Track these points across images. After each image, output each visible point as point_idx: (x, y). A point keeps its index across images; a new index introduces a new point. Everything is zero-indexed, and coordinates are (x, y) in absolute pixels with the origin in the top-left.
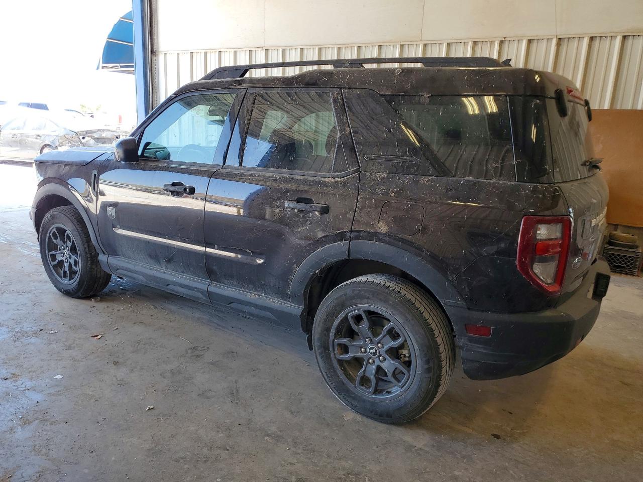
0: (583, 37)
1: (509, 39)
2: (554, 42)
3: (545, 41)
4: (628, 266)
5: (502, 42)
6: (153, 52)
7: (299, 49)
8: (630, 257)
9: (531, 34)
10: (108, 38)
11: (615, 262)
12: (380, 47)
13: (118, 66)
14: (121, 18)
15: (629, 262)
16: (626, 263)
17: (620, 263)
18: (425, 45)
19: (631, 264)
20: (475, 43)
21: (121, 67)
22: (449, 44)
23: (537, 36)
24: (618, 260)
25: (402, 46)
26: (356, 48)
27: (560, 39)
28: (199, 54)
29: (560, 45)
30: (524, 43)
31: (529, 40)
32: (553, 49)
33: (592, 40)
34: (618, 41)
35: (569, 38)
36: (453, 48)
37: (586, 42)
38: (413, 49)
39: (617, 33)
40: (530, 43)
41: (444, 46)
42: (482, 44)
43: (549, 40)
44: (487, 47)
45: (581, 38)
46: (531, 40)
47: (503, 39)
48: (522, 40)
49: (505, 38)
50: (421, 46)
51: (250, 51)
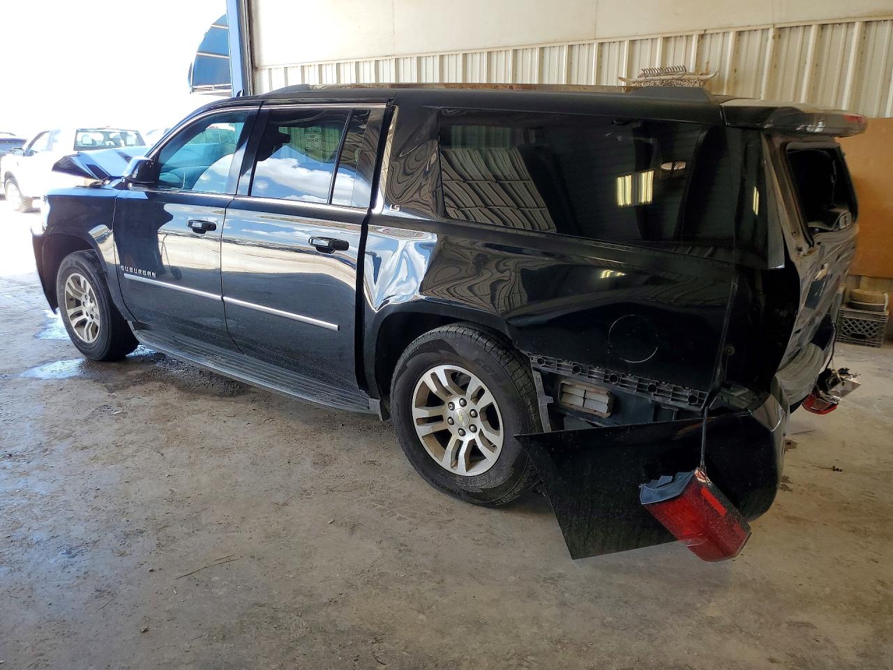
0: (811, 26)
1: (711, 32)
2: (771, 33)
3: (759, 33)
4: (870, 334)
5: (702, 37)
6: (255, 68)
7: (438, 57)
8: (872, 322)
9: (741, 22)
11: (853, 329)
12: (542, 49)
13: (211, 88)
14: (213, 24)
15: (871, 328)
16: (866, 331)
17: (860, 330)
18: (601, 44)
19: (874, 332)
20: (666, 39)
22: (633, 42)
23: (748, 26)
24: (856, 327)
25: (571, 47)
26: (511, 53)
27: (779, 29)
28: (312, 68)
29: (780, 36)
30: (731, 37)
31: (737, 32)
32: (770, 43)
33: (822, 28)
34: (856, 29)
35: (791, 27)
36: (638, 45)
37: (813, 31)
38: (585, 50)
39: (855, 17)
40: (739, 35)
41: (626, 45)
42: (675, 40)
43: (764, 31)
44: (682, 44)
45: (807, 27)
46: (740, 32)
47: (703, 32)
48: (728, 32)
49: (705, 30)
50: (595, 47)
51: (377, 62)
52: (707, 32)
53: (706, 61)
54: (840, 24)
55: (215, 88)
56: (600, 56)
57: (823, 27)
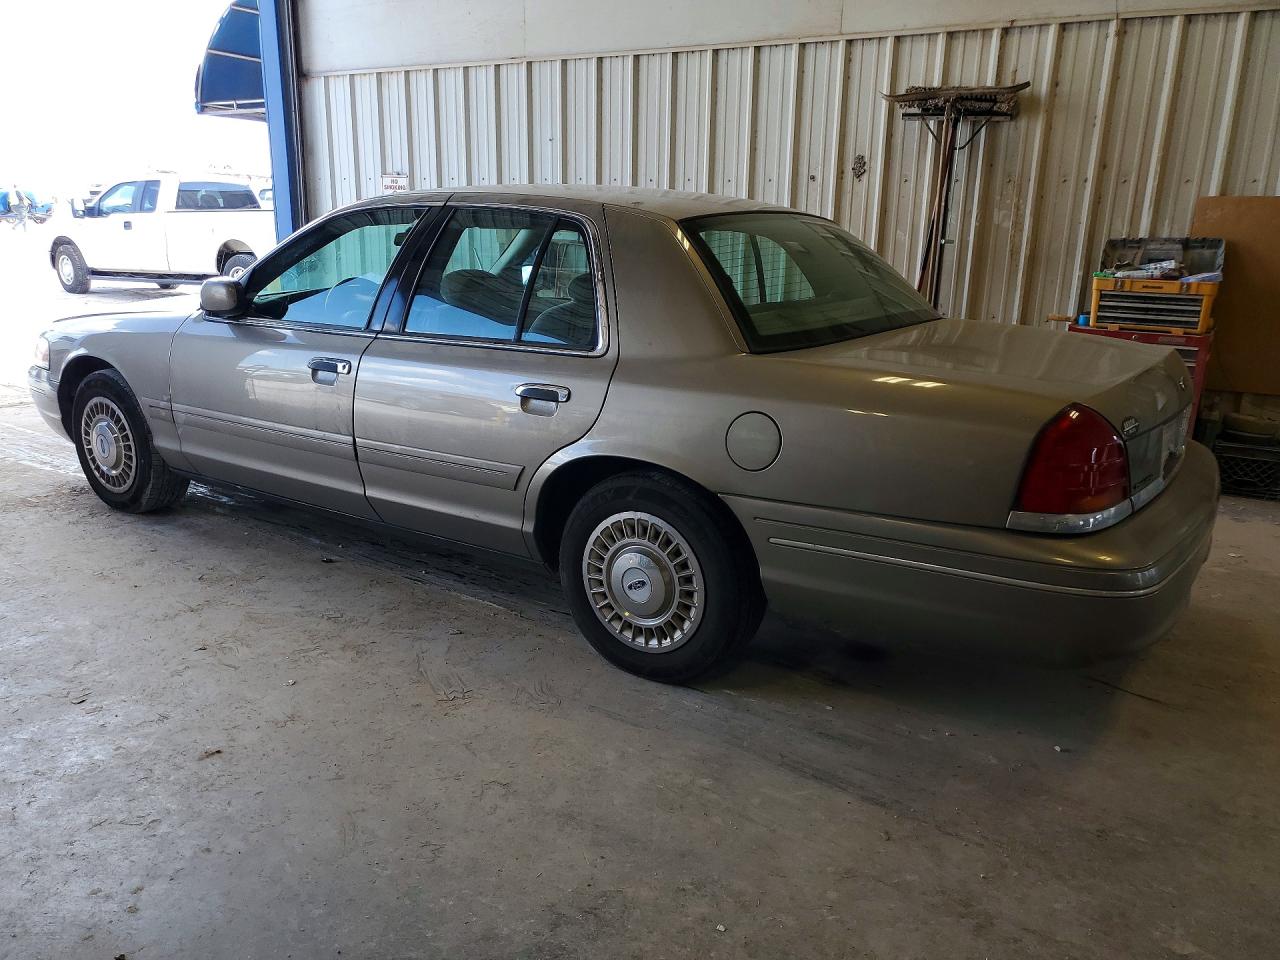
0: (1173, 16)
1: (1020, 24)
2: (1113, 27)
3: (1094, 26)
4: (1262, 481)
5: (1006, 31)
6: (302, 75)
7: (594, 60)
8: (1266, 463)
9: (1066, 12)
10: (210, 49)
11: (1235, 473)
12: (758, 49)
13: (232, 106)
14: (234, 5)
15: (1264, 472)
16: (1258, 476)
17: (1246, 476)
18: (850, 42)
19: (1269, 477)
20: (951, 35)
21: (240, 106)
22: (900, 39)
23: (1079, 15)
24: (1242, 469)
25: (803, 46)
26: (709, 54)
27: (1125, 21)
28: (394, 76)
29: (1125, 32)
30: (1052, 31)
31: (1061, 24)
32: (1111, 43)
33: (1190, 21)
34: (1242, 22)
35: (1143, 18)
36: (906, 46)
37: (1177, 24)
38: (825, 51)
39: (1240, 6)
40: (1064, 30)
41: (889, 44)
42: (965, 37)
43: (1103, 23)
44: (975, 43)
45: (1167, 19)
46: (1064, 24)
47: (1009, 25)
48: (1048, 25)
49: (1013, 21)
50: (842, 46)
51: (497, 67)
52: (1015, 24)
53: (1012, 68)
54: (1216, 15)
55: (238, 105)
56: (848, 60)
57: (1189, 19)
